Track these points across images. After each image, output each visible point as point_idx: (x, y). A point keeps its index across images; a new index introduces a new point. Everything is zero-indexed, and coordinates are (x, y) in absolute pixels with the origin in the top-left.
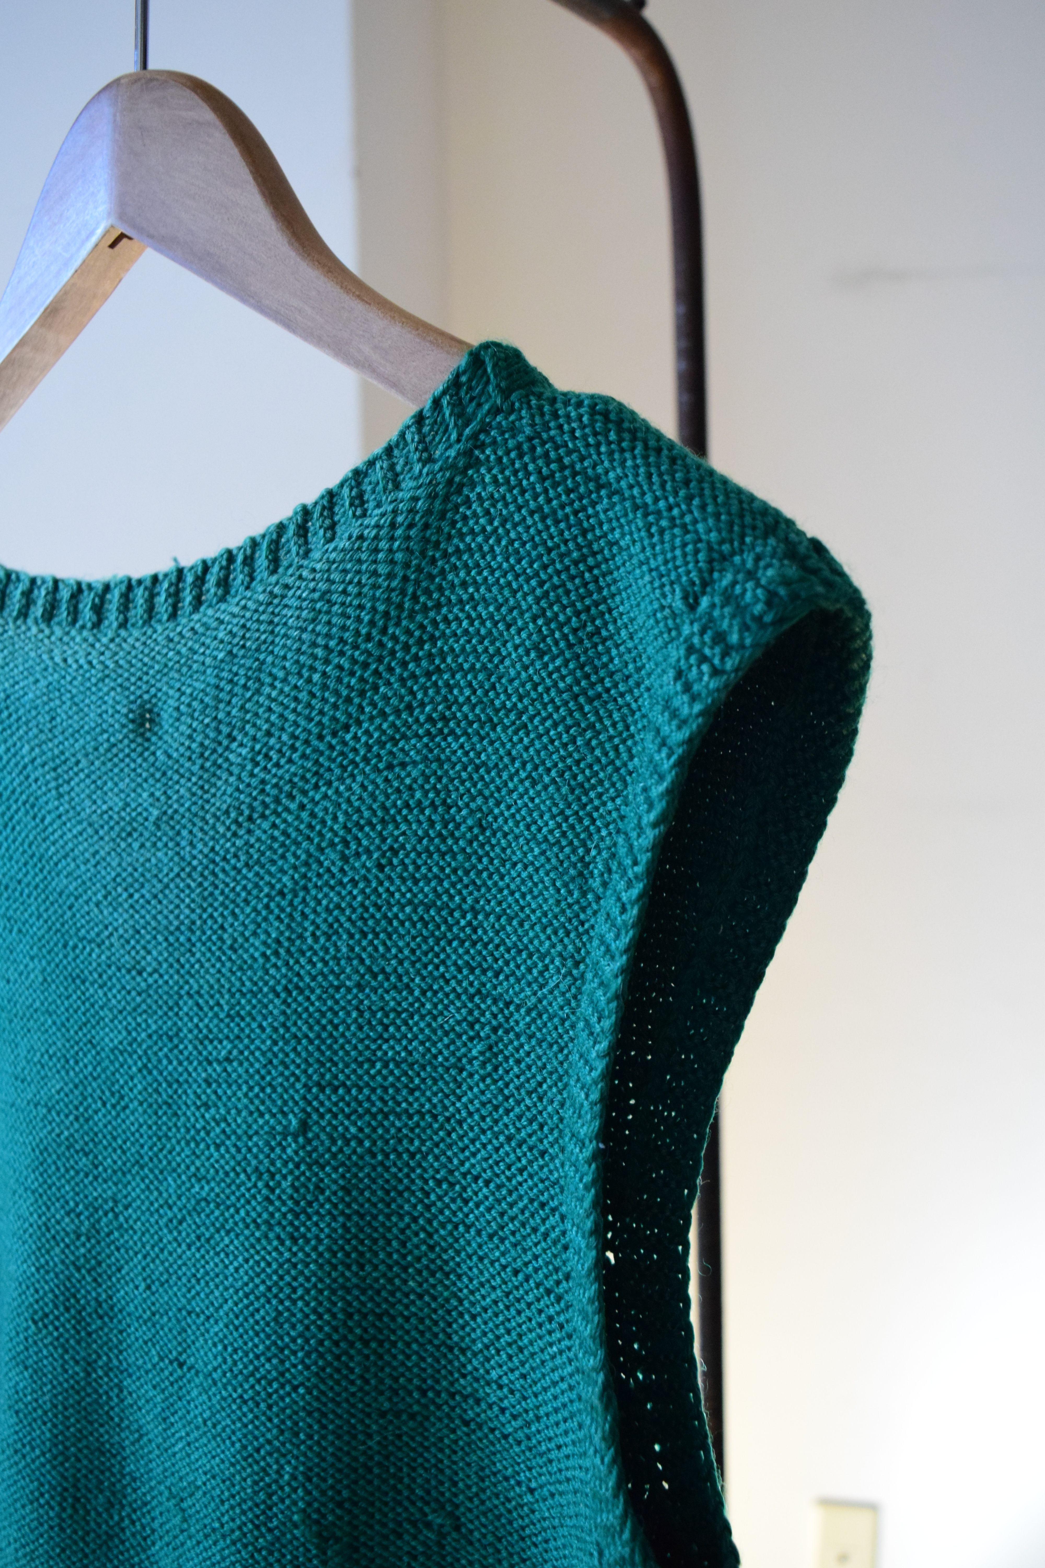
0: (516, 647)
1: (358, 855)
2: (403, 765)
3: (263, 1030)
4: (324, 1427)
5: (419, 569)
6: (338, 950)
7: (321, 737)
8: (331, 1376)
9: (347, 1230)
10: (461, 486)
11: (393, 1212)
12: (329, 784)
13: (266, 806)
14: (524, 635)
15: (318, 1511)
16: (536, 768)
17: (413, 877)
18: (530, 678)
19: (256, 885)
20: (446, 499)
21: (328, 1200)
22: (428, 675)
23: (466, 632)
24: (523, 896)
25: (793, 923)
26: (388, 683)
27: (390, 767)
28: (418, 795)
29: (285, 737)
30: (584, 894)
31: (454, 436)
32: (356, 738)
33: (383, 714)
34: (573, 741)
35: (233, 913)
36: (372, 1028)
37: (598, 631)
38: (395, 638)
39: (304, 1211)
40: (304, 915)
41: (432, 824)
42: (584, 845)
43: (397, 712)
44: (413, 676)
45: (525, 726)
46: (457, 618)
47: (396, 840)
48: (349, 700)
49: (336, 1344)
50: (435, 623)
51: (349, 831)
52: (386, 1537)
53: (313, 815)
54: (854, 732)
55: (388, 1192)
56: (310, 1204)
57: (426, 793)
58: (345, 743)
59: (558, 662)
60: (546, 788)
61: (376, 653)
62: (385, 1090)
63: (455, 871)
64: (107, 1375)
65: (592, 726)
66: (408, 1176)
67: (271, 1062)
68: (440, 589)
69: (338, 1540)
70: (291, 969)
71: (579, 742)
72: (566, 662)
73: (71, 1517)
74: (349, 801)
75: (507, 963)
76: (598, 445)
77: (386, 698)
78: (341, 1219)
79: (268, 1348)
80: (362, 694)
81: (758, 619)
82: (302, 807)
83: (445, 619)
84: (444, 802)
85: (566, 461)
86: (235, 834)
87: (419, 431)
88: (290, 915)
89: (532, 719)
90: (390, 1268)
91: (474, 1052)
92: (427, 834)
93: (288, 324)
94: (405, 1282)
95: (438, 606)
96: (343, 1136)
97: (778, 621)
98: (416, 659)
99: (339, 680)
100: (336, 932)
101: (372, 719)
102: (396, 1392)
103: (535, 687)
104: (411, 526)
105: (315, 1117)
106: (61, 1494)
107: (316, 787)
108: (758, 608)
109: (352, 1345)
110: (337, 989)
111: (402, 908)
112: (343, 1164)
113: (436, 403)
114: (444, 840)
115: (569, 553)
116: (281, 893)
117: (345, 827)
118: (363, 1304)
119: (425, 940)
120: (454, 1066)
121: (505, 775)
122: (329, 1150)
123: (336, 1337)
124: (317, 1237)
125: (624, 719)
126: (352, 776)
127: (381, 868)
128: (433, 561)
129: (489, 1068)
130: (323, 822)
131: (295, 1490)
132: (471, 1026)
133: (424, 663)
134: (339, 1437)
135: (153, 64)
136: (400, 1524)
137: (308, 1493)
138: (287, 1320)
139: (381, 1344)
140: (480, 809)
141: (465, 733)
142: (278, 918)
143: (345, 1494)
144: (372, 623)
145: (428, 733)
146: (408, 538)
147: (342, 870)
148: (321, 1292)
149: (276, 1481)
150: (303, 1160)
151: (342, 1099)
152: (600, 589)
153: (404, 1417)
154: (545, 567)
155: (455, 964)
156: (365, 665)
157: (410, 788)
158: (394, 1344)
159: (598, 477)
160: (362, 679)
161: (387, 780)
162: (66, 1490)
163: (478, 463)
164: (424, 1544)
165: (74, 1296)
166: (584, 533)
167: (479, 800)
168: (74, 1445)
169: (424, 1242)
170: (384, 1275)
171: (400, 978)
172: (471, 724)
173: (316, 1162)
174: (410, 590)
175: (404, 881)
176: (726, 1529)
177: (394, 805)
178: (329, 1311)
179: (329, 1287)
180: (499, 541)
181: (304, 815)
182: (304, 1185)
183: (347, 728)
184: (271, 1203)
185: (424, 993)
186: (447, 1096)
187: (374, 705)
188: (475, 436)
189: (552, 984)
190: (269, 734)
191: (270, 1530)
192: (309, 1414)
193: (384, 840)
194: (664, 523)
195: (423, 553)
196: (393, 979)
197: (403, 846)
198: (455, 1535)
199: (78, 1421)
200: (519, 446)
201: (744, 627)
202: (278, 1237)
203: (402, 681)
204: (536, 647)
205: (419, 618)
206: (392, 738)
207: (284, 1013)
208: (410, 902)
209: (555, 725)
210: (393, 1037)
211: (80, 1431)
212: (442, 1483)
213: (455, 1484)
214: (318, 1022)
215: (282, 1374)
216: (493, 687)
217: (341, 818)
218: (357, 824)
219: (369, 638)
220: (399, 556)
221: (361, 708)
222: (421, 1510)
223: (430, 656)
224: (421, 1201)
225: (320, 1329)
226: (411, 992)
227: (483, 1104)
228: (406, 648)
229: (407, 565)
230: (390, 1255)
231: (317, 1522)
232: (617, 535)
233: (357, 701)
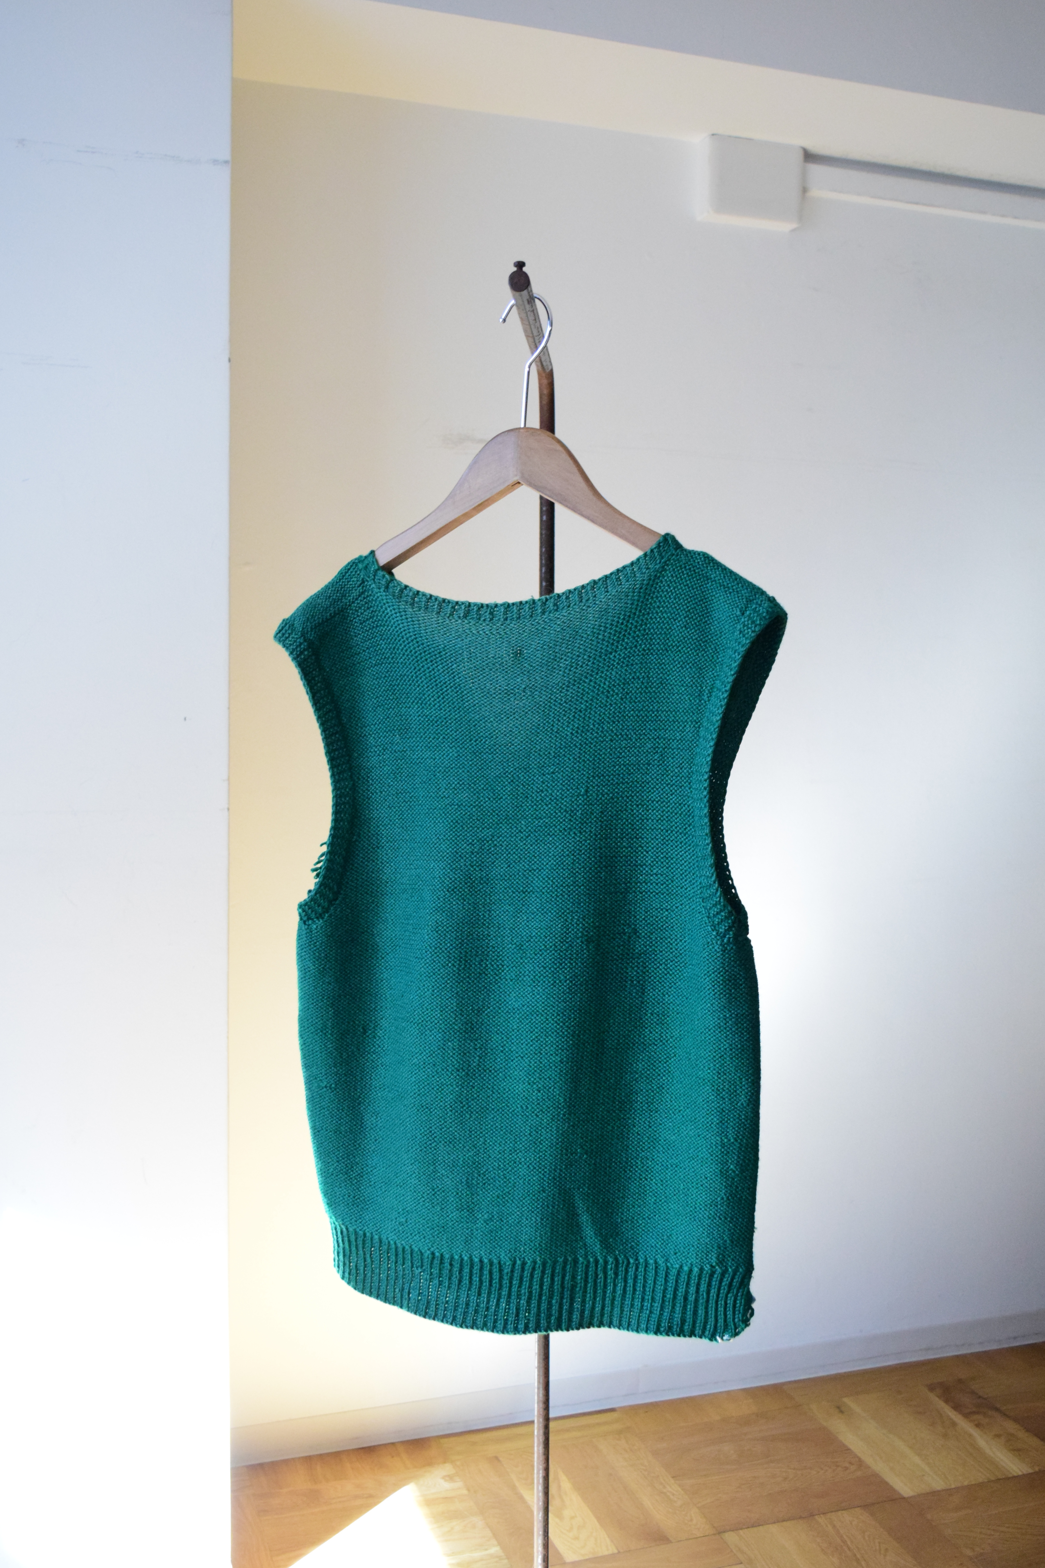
0: (678, 626)
1: (613, 696)
2: (632, 665)
3: (570, 760)
4: (590, 900)
5: (642, 602)
6: (603, 728)
7: (600, 657)
8: (594, 881)
9: (602, 827)
10: (659, 577)
11: (620, 819)
12: (602, 672)
13: (575, 681)
14: (681, 622)
15: (587, 931)
16: (684, 663)
17: (634, 701)
18: (682, 636)
19: (570, 709)
20: (654, 581)
21: (595, 817)
22: (643, 635)
23: (659, 622)
24: (677, 704)
25: (754, 714)
26: (628, 638)
27: (627, 666)
28: (638, 674)
29: (585, 657)
30: (700, 701)
31: (658, 562)
32: (615, 656)
33: (626, 648)
34: (698, 654)
35: (558, 720)
36: (616, 754)
37: (706, 622)
38: (632, 624)
39: (585, 822)
40: (590, 718)
41: (643, 683)
42: (701, 686)
43: (631, 648)
44: (638, 636)
45: (680, 651)
46: (655, 618)
47: (629, 689)
48: (613, 644)
49: (596, 868)
50: (647, 619)
51: (610, 687)
52: (610, 940)
53: (595, 683)
54: (776, 654)
55: (617, 812)
56: (588, 819)
57: (641, 674)
58: (610, 658)
59: (693, 631)
60: (687, 669)
61: (625, 628)
62: (619, 775)
63: (651, 698)
64: (483, 907)
65: (704, 650)
66: (626, 805)
67: (573, 771)
68: (649, 608)
69: (593, 942)
70: (583, 737)
71: (700, 655)
72: (696, 631)
73: (464, 969)
74: (610, 678)
75: (670, 726)
76: (707, 567)
77: (627, 643)
78: (599, 823)
79: (569, 874)
80: (618, 642)
81: (764, 617)
82: (591, 681)
83: (651, 618)
84: (648, 676)
85: (697, 571)
86: (561, 692)
87: (645, 559)
88: (584, 718)
89: (682, 648)
90: (617, 839)
91: (656, 758)
92: (641, 687)
93: (593, 521)
94: (622, 844)
95: (648, 614)
96: (602, 793)
97: (769, 618)
98: (639, 630)
99: (610, 637)
100: (603, 723)
101: (621, 650)
102: (616, 885)
103: (684, 638)
104: (641, 588)
105: (591, 788)
106: (459, 960)
107: (597, 673)
108: (764, 614)
109: (601, 868)
110: (602, 742)
111: (630, 712)
112: (601, 803)
113: (652, 551)
114: (647, 688)
115: (697, 598)
116: (580, 711)
117: (609, 686)
118: (607, 853)
119: (638, 722)
120: (647, 764)
121: (671, 666)
122: (596, 799)
123: (596, 866)
124: (590, 831)
125: (715, 647)
126: (612, 669)
127: (622, 699)
128: (648, 600)
129: (661, 762)
130: (600, 685)
131: (578, 925)
132: (655, 749)
133: (642, 632)
134: (596, 903)
135: (527, 426)
136: (615, 935)
137: (584, 925)
138: (578, 863)
139: (612, 867)
140: (661, 678)
141: (657, 654)
142: (578, 719)
143: (597, 924)
144: (624, 619)
145: (643, 654)
146: (640, 592)
147: (606, 701)
148: (591, 850)
149: (571, 923)
150: (586, 804)
151: (602, 780)
152: (707, 609)
153: (618, 894)
154: (689, 602)
155: (649, 729)
156: (620, 633)
157: (635, 672)
158: (616, 867)
159: (707, 576)
160: (618, 637)
161: (626, 670)
162: (461, 958)
163: (665, 570)
164: (623, 941)
165: (470, 878)
166: (703, 592)
167: (661, 675)
168: (466, 939)
169: (630, 828)
170: (614, 842)
171: (627, 736)
172: (659, 651)
173: (591, 804)
174: (639, 608)
175: (631, 703)
176: (740, 901)
177: (629, 678)
178: (594, 857)
179: (594, 848)
180: (672, 594)
181: (592, 683)
182: (586, 813)
183: (611, 653)
184: (572, 821)
185: (636, 740)
186: (643, 774)
187: (622, 645)
188: (665, 562)
189: (687, 731)
190: (578, 656)
191: (567, 943)
192: (585, 896)
193: (624, 690)
194: (731, 590)
195: (645, 597)
196: (625, 736)
197: (631, 692)
198: (634, 936)
199: (469, 928)
200: (681, 566)
201: (761, 619)
202: (574, 833)
203: (634, 638)
204: (685, 626)
205: (641, 617)
206: (629, 656)
207: (579, 753)
208: (633, 710)
209: (691, 650)
210: (623, 756)
211: (469, 932)
212: (631, 918)
213: (636, 917)
214: (594, 754)
215: (575, 883)
216: (668, 639)
217: (607, 683)
218: (614, 685)
219: (622, 624)
220: (636, 598)
221: (617, 647)
222: (623, 928)
223: (645, 630)
224: (630, 813)
225: (591, 864)
226: (632, 740)
227: (658, 775)
228: (636, 627)
229: (638, 601)
230: (617, 834)
231: (587, 936)
232: (714, 593)
233: (616, 644)
